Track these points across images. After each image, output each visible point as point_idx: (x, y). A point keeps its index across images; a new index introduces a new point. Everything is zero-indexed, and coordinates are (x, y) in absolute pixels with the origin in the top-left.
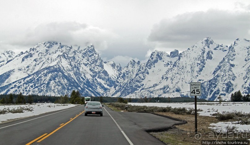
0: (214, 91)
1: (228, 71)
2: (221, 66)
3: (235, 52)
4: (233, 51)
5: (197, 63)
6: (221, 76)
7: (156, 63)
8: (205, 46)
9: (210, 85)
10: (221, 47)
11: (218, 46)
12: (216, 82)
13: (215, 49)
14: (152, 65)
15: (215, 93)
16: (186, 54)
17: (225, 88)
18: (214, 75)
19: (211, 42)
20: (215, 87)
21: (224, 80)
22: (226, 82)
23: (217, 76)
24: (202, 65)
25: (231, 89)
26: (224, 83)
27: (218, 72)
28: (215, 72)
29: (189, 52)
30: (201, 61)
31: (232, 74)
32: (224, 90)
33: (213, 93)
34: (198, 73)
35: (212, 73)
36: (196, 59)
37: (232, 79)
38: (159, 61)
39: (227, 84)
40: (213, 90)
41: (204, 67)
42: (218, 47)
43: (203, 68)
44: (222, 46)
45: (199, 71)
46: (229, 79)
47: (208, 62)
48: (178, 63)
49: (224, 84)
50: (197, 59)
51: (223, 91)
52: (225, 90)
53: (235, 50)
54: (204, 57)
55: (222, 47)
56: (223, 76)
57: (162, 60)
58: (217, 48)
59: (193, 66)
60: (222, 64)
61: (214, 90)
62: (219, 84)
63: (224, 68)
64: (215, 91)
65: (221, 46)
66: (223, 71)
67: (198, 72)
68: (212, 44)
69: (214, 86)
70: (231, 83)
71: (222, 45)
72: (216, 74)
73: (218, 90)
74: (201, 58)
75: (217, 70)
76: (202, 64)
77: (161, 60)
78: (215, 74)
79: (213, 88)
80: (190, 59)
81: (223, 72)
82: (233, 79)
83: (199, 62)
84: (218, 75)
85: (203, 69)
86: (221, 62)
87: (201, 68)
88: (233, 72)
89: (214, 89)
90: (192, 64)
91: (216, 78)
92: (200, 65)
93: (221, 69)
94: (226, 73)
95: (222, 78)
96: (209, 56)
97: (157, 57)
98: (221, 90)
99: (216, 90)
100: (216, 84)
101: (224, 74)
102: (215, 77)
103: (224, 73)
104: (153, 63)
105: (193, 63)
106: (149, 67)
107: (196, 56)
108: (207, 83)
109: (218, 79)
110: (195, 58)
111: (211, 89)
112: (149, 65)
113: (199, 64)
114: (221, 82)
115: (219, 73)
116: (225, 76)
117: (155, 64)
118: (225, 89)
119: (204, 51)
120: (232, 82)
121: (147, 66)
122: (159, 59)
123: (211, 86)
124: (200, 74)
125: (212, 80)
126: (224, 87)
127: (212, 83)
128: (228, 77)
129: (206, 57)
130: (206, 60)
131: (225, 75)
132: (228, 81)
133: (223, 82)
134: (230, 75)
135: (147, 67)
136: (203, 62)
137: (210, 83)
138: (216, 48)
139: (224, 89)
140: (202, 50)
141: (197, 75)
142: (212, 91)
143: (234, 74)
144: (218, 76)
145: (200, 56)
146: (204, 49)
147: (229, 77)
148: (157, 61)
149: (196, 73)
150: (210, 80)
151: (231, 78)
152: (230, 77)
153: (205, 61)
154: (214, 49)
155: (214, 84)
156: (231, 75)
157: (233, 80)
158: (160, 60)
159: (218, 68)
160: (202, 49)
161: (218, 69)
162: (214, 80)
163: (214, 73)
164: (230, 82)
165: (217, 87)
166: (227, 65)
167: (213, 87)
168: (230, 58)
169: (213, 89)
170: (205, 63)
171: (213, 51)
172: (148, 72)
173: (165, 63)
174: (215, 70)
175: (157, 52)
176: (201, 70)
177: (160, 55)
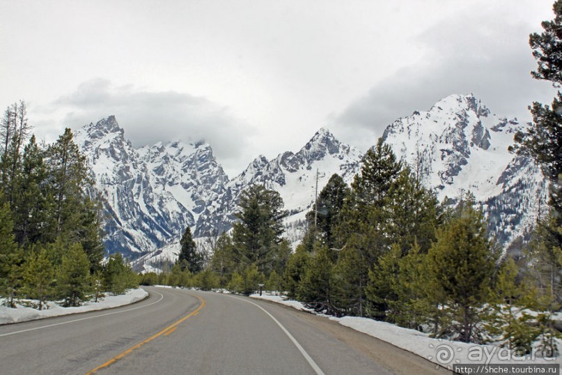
0: (512, 239)
5: (442, 150)
7: (318, 159)
8: (468, 110)
9: (495, 215)
10: (513, 127)
11: (502, 122)
12: (517, 205)
13: (495, 129)
14: (303, 163)
16: (405, 126)
18: (502, 185)
19: (483, 111)
20: (515, 222)
23: (516, 185)
24: (458, 157)
27: (521, 175)
28: (505, 174)
29: (415, 122)
30: (455, 143)
34: (446, 179)
35: (496, 179)
36: (438, 139)
38: (328, 156)
40: (509, 234)
41: (465, 163)
42: (503, 125)
43: (462, 166)
44: (516, 124)
45: (447, 174)
47: (475, 151)
50: (443, 139)
54: (465, 136)
55: (517, 126)
57: (338, 155)
58: (500, 128)
59: (427, 156)
61: (512, 232)
64: (520, 239)
65: (512, 123)
67: (444, 176)
68: (486, 115)
69: (509, 219)
71: (516, 119)
72: (515, 181)
74: (457, 136)
75: (512, 168)
76: (459, 153)
77: (335, 154)
78: (506, 181)
79: (509, 227)
80: (418, 138)
83: (450, 147)
84: (523, 182)
85: (460, 169)
87: (455, 164)
89: (513, 228)
90: (425, 150)
91: (514, 190)
92: (451, 156)
96: (479, 136)
97: (323, 144)
99: (521, 234)
100: (520, 211)
104: (307, 157)
105: (429, 148)
106: (290, 167)
107: (439, 130)
108: (481, 208)
109: (525, 194)
110: (434, 137)
111: (501, 228)
112: (290, 161)
113: (447, 151)
115: (526, 176)
119: (465, 120)
121: (283, 163)
122: (327, 151)
123: (499, 220)
124: (450, 183)
125: (498, 198)
127: (500, 207)
129: (472, 136)
130: (472, 145)
135: (285, 165)
136: (460, 149)
137: (492, 208)
138: (498, 126)
140: (460, 116)
141: (439, 183)
142: (503, 237)
144: (521, 185)
145: (450, 131)
146: (466, 115)
148: (322, 155)
149: (439, 178)
150: (494, 198)
153: (469, 146)
154: (491, 129)
155: (508, 212)
158: (331, 153)
159: (518, 163)
160: (460, 113)
161: (519, 167)
162: (506, 198)
163: (503, 179)
165: (522, 221)
167: (507, 223)
169: (508, 229)
170: (469, 153)
171: (491, 132)
172: (284, 180)
173: (343, 162)
174: (507, 170)
175: (325, 132)
176: (454, 171)
177: (331, 139)
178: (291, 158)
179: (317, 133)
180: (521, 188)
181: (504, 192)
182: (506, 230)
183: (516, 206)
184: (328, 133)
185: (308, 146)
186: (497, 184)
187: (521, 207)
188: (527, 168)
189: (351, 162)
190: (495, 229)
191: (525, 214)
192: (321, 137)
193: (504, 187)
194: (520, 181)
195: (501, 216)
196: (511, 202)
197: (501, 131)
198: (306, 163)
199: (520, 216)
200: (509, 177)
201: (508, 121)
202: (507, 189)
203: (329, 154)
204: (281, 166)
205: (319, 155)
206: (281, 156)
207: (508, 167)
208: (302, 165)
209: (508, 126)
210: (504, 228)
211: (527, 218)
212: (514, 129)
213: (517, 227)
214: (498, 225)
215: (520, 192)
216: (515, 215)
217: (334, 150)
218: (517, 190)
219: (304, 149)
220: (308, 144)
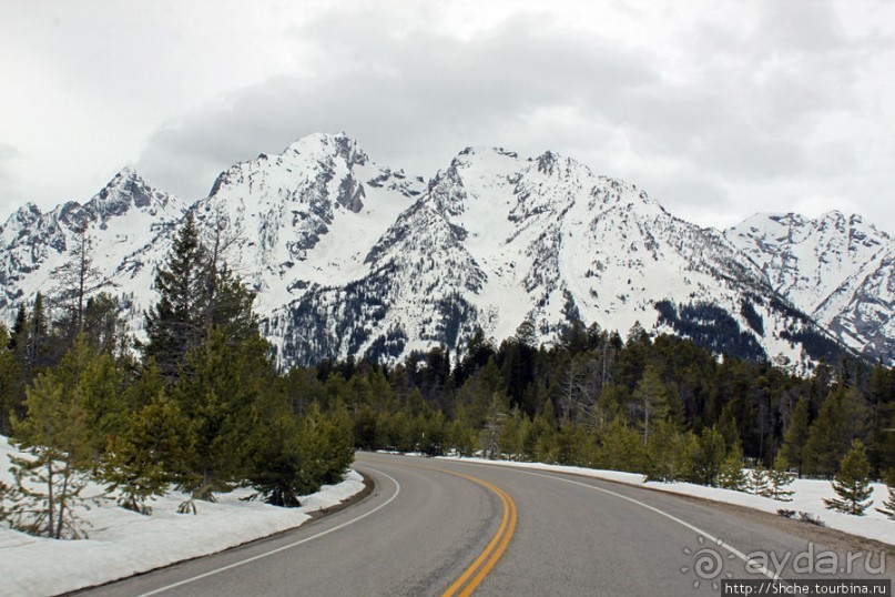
0: (373, 338)
1: (444, 248)
2: (407, 226)
3: (461, 185)
4: (454, 181)
5: (295, 212)
6: (411, 270)
7: (118, 214)
8: (335, 156)
9: (355, 305)
10: (398, 181)
11: (384, 174)
12: (385, 293)
13: (373, 183)
14: (94, 218)
15: (379, 346)
16: (246, 174)
17: (433, 325)
18: (370, 264)
19: (359, 157)
20: (379, 316)
21: (425, 286)
22: (437, 295)
23: (386, 266)
24: (316, 223)
25: (467, 329)
26: (430, 298)
27: (395, 252)
28: (376, 250)
29: (260, 169)
30: (312, 203)
31: (464, 259)
32: (427, 333)
33: (365, 347)
34: (295, 253)
35: (364, 256)
36: (290, 196)
37: (467, 284)
38: (133, 209)
39: (442, 303)
40: (370, 332)
41: (324, 231)
42: (385, 178)
43: (320, 236)
44: (402, 177)
45: (299, 246)
46: (454, 281)
47: (341, 215)
48: (204, 206)
49: (427, 302)
50: (297, 196)
51: (427, 338)
52: (435, 333)
53: (463, 181)
54: (327, 193)
55: (402, 181)
56: (419, 267)
57: (149, 208)
58: (381, 183)
59: (272, 220)
60: (410, 220)
61: (374, 330)
62: (401, 303)
63: (424, 236)
64: (382, 339)
65: (396, 176)
66: (419, 247)
67: (295, 248)
68: (362, 163)
69: (371, 312)
70: (464, 303)
71: (402, 171)
72: (385, 260)
73: (398, 334)
74: (316, 193)
75: (385, 242)
76: (317, 218)
77: (144, 208)
78: (375, 261)
79: (370, 322)
80: (263, 193)
81: (418, 251)
82: (472, 282)
83: (305, 207)
84: (396, 263)
85: (318, 240)
86: (410, 214)
87: (311, 232)
88: (468, 254)
89: (375, 324)
90: (271, 211)
91: (382, 273)
92: (305, 221)
93: (410, 238)
94: (435, 256)
95: (414, 275)
96: (348, 193)
97: (127, 192)
98: (411, 330)
99: (384, 332)
100: (386, 302)
101: (422, 261)
102: (379, 270)
103: (425, 257)
104: (101, 211)
105: (276, 209)
106: (75, 225)
107: (292, 183)
108: (337, 296)
109: (396, 279)
110: (284, 193)
111: (360, 324)
112: (75, 216)
113: (301, 213)
114: (411, 295)
115: (400, 254)
116: (432, 268)
117: (113, 217)
118: (437, 328)
119: (331, 170)
120: (468, 296)
121: (63, 217)
122: (133, 202)
123: (359, 312)
124: (302, 259)
125: (362, 282)
126: (427, 316)
127: (362, 295)
128: (446, 272)
129: (338, 194)
130: (337, 206)
131: (428, 264)
132: (449, 290)
133: (421, 295)
134: (453, 263)
135: (66, 222)
136: (320, 212)
137: (352, 296)
138: (378, 180)
139: (431, 330)
140: (323, 165)
141: (288, 259)
142: (361, 336)
143: (474, 263)
144: (392, 267)
145: (307, 186)
146: (332, 163)
147: (450, 272)
148: (125, 208)
149: (287, 251)
150: (356, 283)
151: (464, 279)
152: (456, 274)
153: (332, 208)
154: (368, 183)
155: (373, 302)
156: (458, 262)
157: (474, 289)
158: (139, 205)
159: (394, 236)
160: (324, 161)
161: (393, 241)
162: (372, 283)
163: (373, 256)
164: (457, 296)
165: (388, 315)
166: (439, 224)
167: (368, 317)
168: (446, 202)
169: (369, 325)
170: (332, 218)
171: (367, 188)
172: (64, 244)
173: (156, 220)
174: (378, 245)
175: (131, 173)
176: (309, 242)
177: (140, 185)
178: (75, 211)
179: (119, 175)
180: (392, 271)
181: (371, 275)
182: (365, 327)
183: (383, 294)
184: (135, 176)
185: (104, 194)
186: (365, 262)
187: (389, 296)
188: (403, 243)
189: (167, 220)
190: (352, 325)
191: (392, 306)
192: (124, 181)
193: (372, 267)
194: (392, 261)
195: (363, 307)
196: (377, 289)
197: (381, 186)
198: (99, 219)
199: (386, 308)
200: (380, 254)
201: (392, 172)
202: (375, 270)
203: (135, 207)
204: (60, 223)
205: (118, 208)
206: (60, 208)
207: (381, 240)
208: (93, 223)
209: (392, 180)
210: (364, 323)
211: (394, 311)
212: (399, 184)
213: (380, 323)
214: (357, 319)
215: (390, 275)
216: (378, 307)
217: (143, 201)
218: (386, 273)
219: (98, 197)
220: (104, 190)
